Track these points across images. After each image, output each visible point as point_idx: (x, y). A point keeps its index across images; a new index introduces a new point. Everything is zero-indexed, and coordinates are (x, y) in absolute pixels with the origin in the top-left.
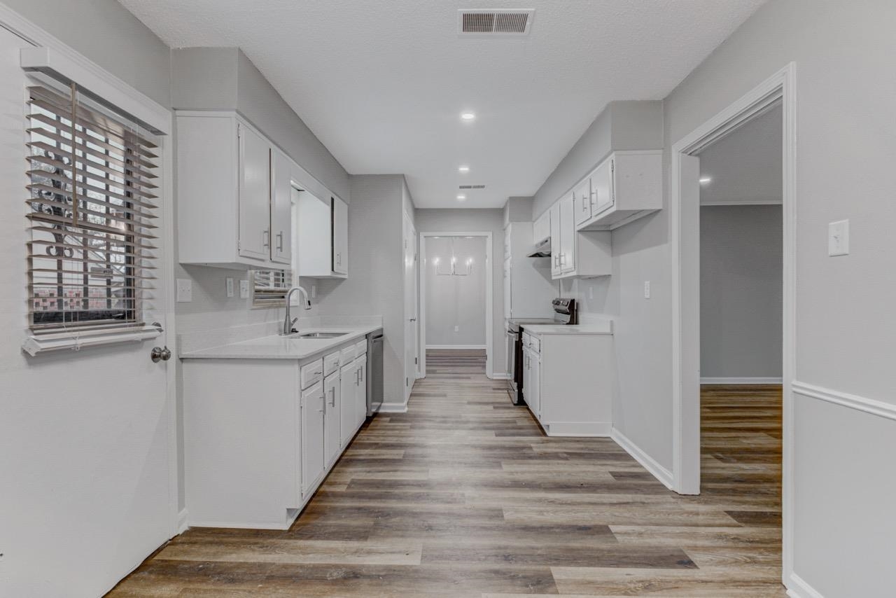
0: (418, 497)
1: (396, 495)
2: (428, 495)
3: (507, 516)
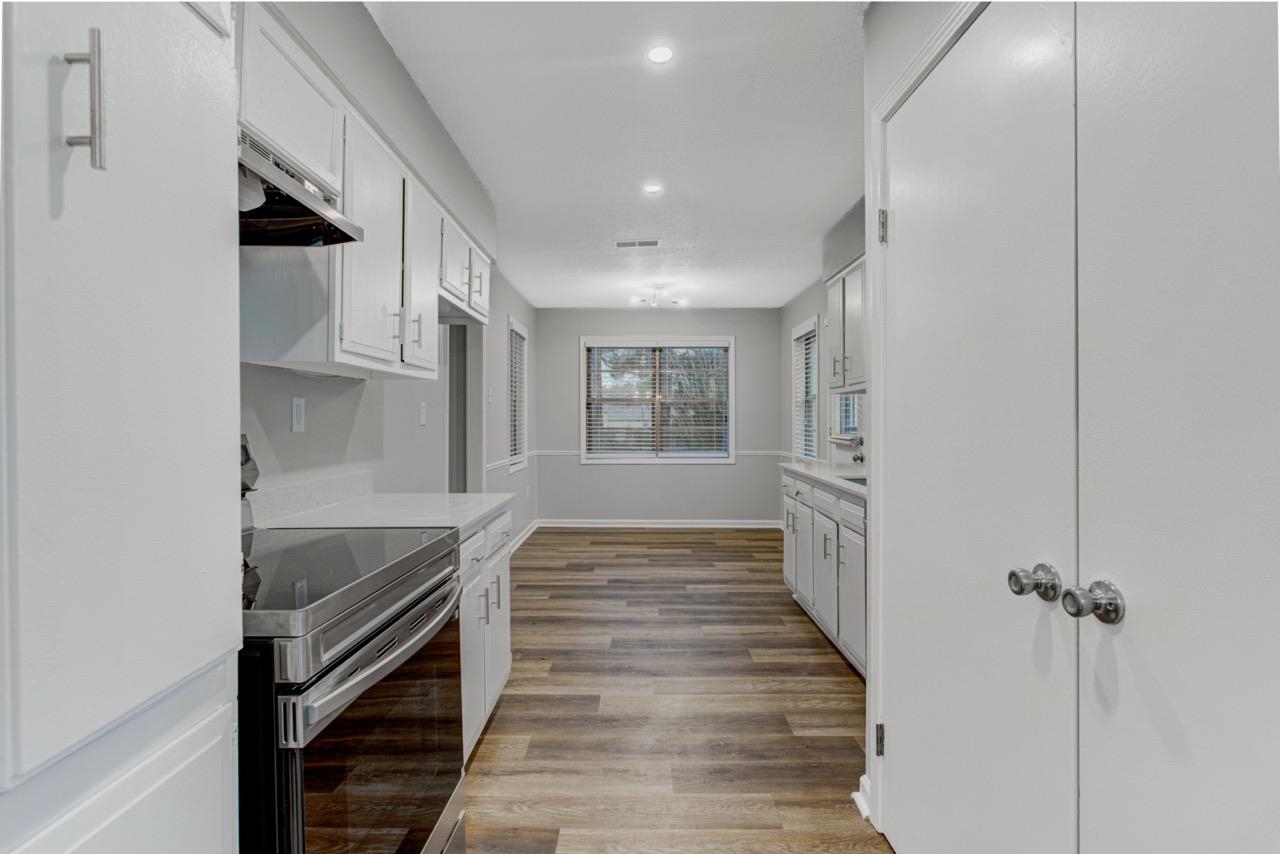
0: (704, 612)
1: (727, 614)
2: (693, 614)
3: (624, 603)
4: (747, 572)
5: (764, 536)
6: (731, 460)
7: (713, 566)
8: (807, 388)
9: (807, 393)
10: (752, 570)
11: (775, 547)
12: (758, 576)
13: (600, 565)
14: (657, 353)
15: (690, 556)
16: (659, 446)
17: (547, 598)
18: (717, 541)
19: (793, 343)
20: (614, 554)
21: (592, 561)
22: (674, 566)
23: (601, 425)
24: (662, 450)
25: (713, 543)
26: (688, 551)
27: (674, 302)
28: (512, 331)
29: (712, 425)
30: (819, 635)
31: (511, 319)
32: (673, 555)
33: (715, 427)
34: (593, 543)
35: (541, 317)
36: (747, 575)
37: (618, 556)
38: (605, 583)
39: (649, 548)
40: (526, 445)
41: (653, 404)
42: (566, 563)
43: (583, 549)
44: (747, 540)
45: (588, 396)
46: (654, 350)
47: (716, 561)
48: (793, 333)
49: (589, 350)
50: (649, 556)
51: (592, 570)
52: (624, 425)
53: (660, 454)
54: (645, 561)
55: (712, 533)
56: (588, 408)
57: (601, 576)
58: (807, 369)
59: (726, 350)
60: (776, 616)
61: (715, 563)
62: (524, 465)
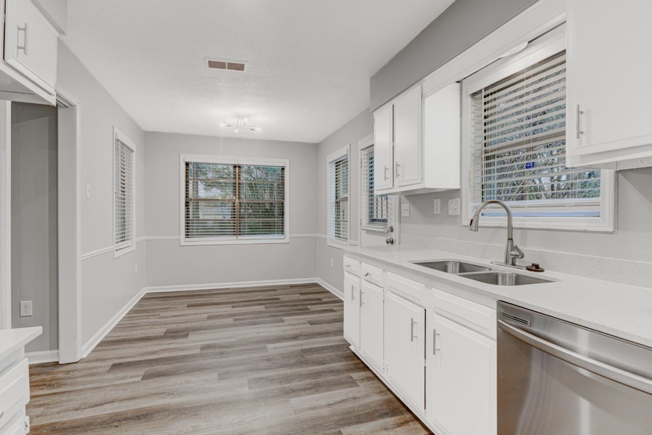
0: (288, 379)
1: (308, 378)
2: (281, 382)
3: (215, 376)
4: (309, 325)
5: (309, 290)
6: (287, 240)
7: (283, 321)
8: (336, 194)
9: (336, 197)
10: (312, 323)
11: (320, 299)
12: (317, 328)
13: (194, 329)
14: (237, 169)
15: (263, 312)
16: (237, 232)
17: (139, 379)
18: (280, 297)
19: (328, 164)
20: (206, 316)
21: (188, 325)
22: (254, 324)
23: (198, 217)
24: (240, 234)
25: (277, 299)
26: (262, 308)
27: (252, 129)
28: (118, 140)
29: (274, 217)
30: (391, 396)
31: (116, 130)
32: (251, 313)
33: (276, 219)
34: (189, 306)
35: (149, 138)
36: (308, 328)
37: (210, 318)
38: (198, 351)
39: (233, 307)
40: (134, 232)
41: (234, 203)
42: (165, 330)
43: (181, 313)
44: (301, 294)
45: (187, 197)
46: (235, 167)
47: (285, 315)
48: (328, 158)
49: (187, 164)
50: (233, 315)
51: (187, 335)
52: (212, 217)
53: (239, 237)
54: (230, 320)
55: (275, 290)
56: (186, 206)
57: (193, 343)
58: (336, 181)
59: (283, 169)
60: (346, 375)
61: (284, 318)
62: (134, 248)
